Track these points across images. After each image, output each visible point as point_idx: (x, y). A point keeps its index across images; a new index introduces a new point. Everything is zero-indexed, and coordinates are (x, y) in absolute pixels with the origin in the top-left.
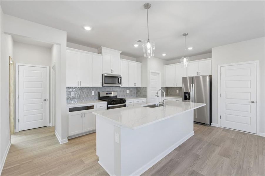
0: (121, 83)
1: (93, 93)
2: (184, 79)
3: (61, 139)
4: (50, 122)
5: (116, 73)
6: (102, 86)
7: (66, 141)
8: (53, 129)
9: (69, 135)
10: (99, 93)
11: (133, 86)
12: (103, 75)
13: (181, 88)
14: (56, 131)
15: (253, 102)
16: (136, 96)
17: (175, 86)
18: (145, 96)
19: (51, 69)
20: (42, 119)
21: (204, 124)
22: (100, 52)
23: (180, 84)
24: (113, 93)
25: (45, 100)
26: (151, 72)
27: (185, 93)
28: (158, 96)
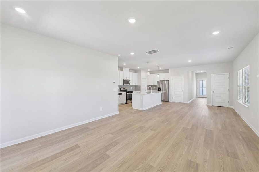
0: (130, 84)
2: (158, 82)
5: (128, 79)
6: (123, 85)
10: (121, 88)
12: (123, 80)
13: (156, 86)
15: (182, 91)
17: (154, 85)
18: (140, 90)
21: (166, 101)
23: (156, 84)
24: (126, 88)
27: (159, 88)
28: (145, 90)
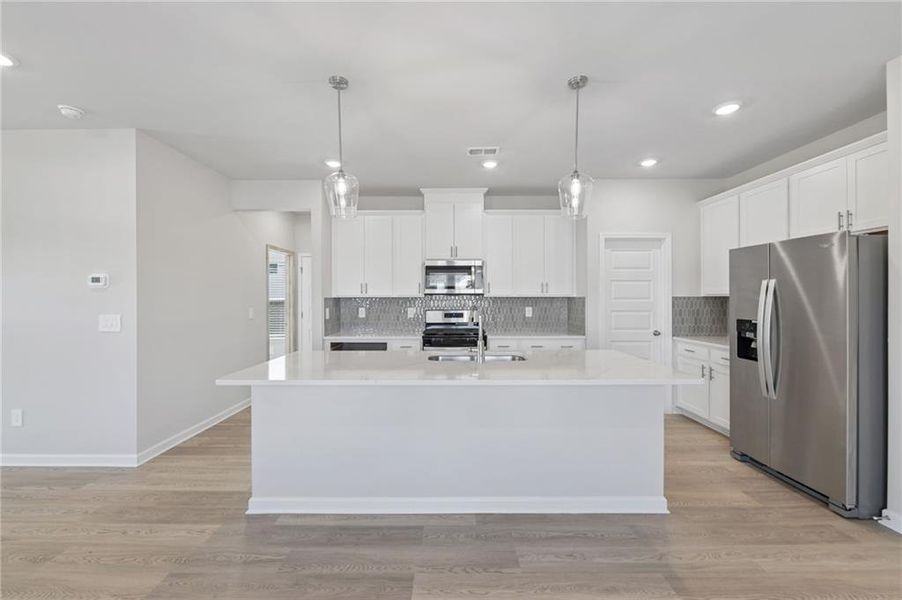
1: (411, 312)
6: (422, 296)
10: (425, 312)
16: (565, 327)
24: (467, 314)
26: (606, 240)
27: (741, 325)
28: (657, 334)
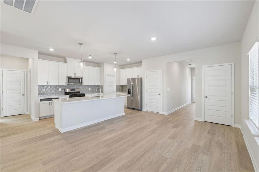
0: (82, 83)
1: (60, 90)
3: (34, 119)
4: (27, 111)
5: (78, 75)
6: (66, 85)
7: (38, 119)
8: (29, 115)
9: (41, 116)
10: (65, 89)
11: (93, 84)
12: (67, 77)
13: (126, 86)
14: (31, 116)
16: (97, 92)
19: (28, 72)
20: (21, 109)
22: (65, 62)
23: (126, 83)
25: (23, 95)
26: (107, 75)
27: (128, 89)
28: (114, 92)
